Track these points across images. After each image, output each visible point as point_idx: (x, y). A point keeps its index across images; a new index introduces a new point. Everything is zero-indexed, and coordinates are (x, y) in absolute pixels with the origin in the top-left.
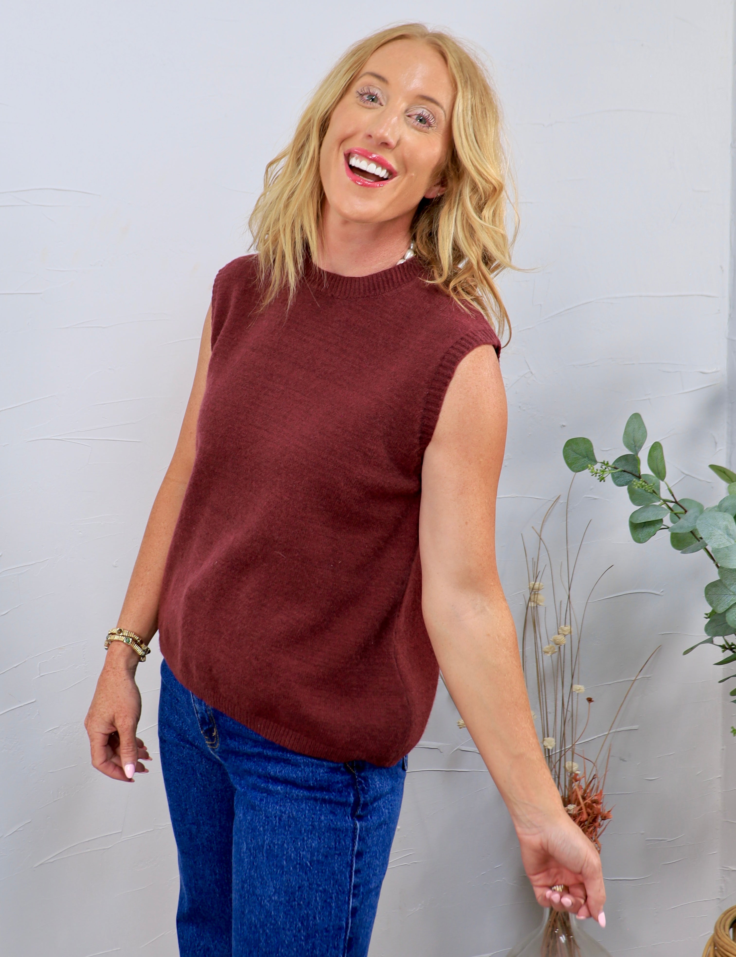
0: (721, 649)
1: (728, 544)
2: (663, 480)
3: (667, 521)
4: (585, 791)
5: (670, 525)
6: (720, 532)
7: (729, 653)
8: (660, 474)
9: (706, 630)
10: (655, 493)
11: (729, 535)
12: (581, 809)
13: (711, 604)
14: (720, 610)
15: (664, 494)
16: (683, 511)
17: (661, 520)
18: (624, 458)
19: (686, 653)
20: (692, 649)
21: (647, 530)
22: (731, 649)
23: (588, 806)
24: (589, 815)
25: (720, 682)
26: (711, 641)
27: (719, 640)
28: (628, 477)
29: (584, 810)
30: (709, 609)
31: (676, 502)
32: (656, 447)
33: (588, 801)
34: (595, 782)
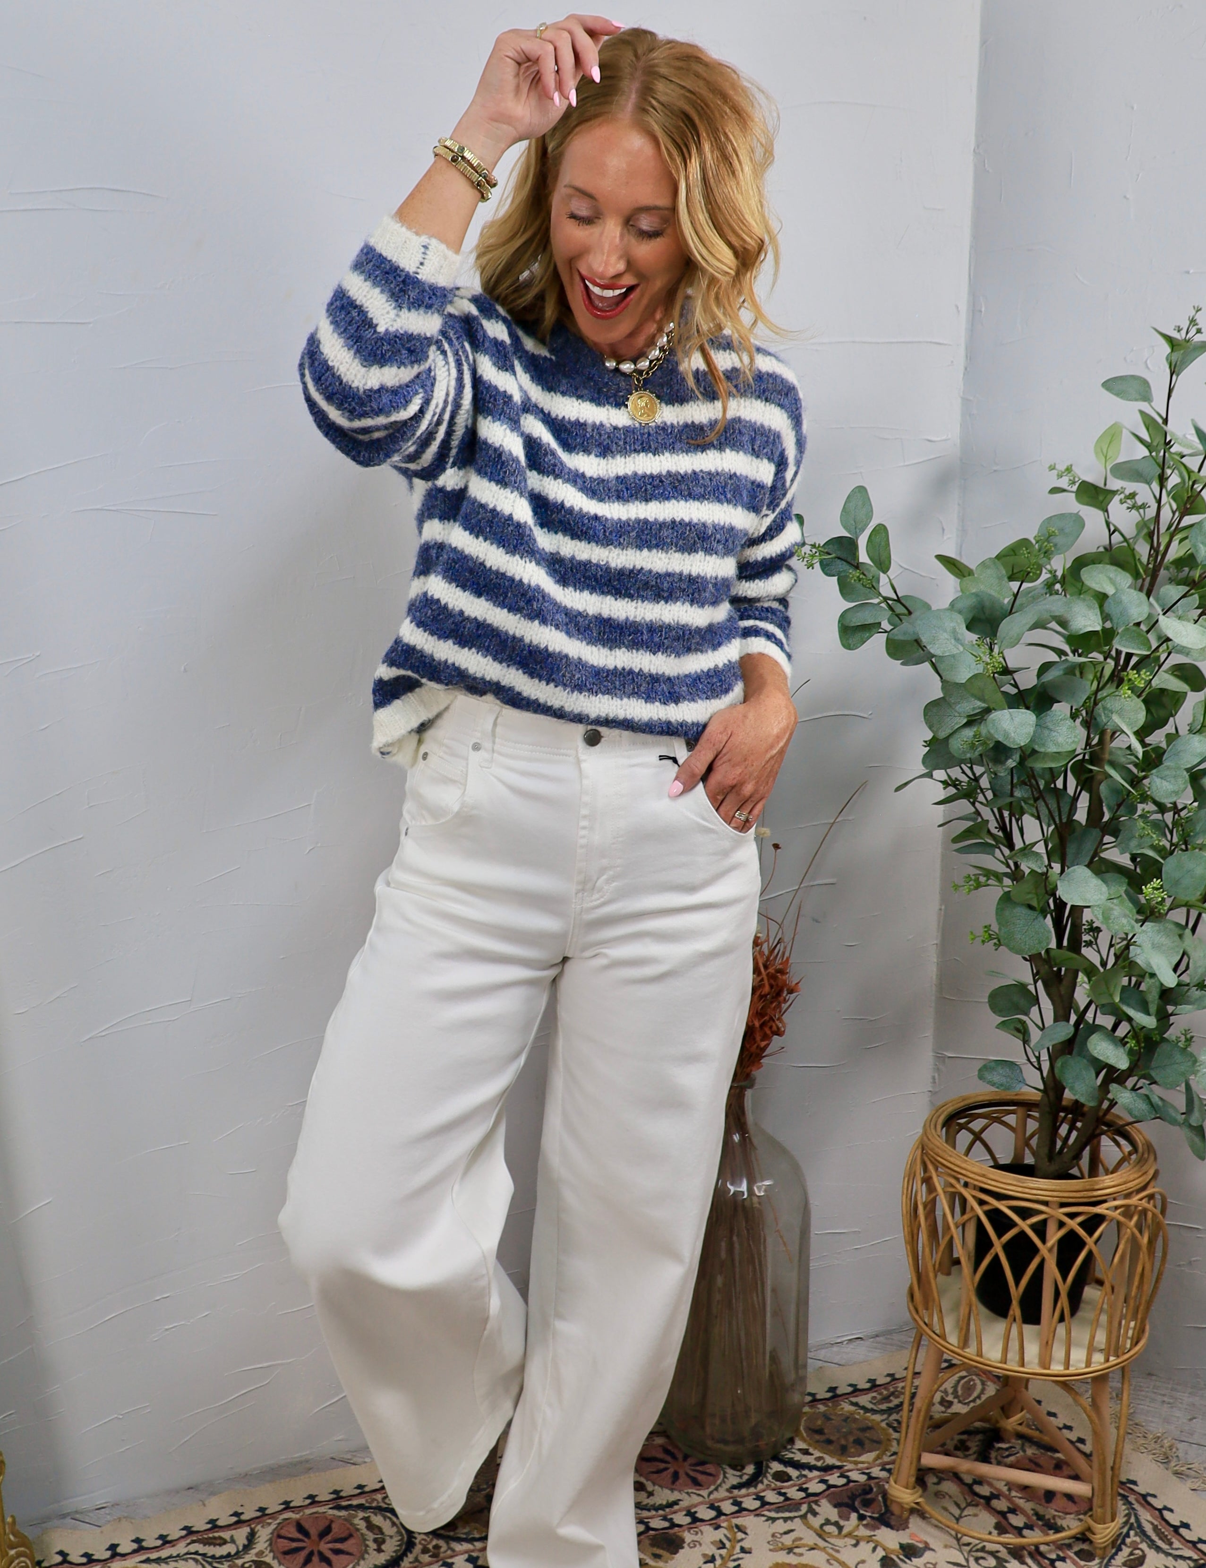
0: (941, 786)
1: (955, 651)
2: (885, 572)
3: (886, 625)
4: (768, 959)
5: (888, 627)
6: (946, 635)
7: (952, 791)
8: (883, 564)
9: (924, 762)
10: (873, 587)
11: (957, 640)
12: (762, 980)
13: (931, 728)
14: (942, 735)
15: (886, 590)
16: (906, 612)
17: (880, 623)
18: (838, 541)
19: (898, 789)
20: (906, 784)
21: (858, 636)
22: (955, 786)
23: (772, 977)
24: (771, 986)
25: (940, 826)
26: (930, 775)
27: (940, 774)
28: (842, 566)
29: (766, 982)
30: (929, 735)
31: (898, 600)
32: (881, 531)
33: (771, 970)
34: (781, 947)
